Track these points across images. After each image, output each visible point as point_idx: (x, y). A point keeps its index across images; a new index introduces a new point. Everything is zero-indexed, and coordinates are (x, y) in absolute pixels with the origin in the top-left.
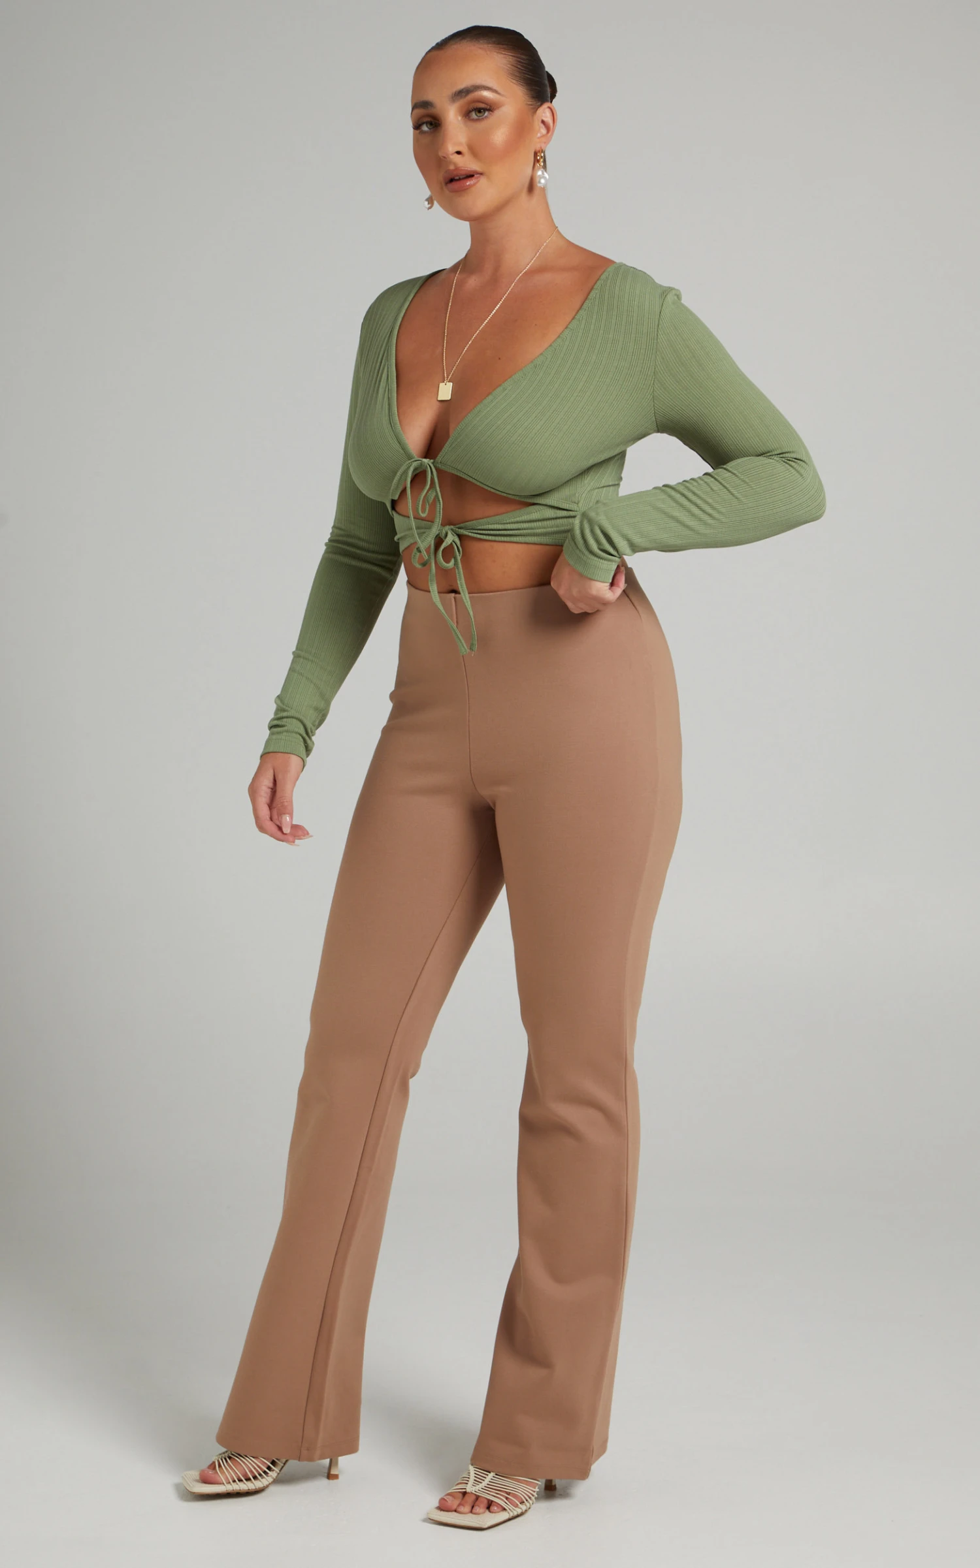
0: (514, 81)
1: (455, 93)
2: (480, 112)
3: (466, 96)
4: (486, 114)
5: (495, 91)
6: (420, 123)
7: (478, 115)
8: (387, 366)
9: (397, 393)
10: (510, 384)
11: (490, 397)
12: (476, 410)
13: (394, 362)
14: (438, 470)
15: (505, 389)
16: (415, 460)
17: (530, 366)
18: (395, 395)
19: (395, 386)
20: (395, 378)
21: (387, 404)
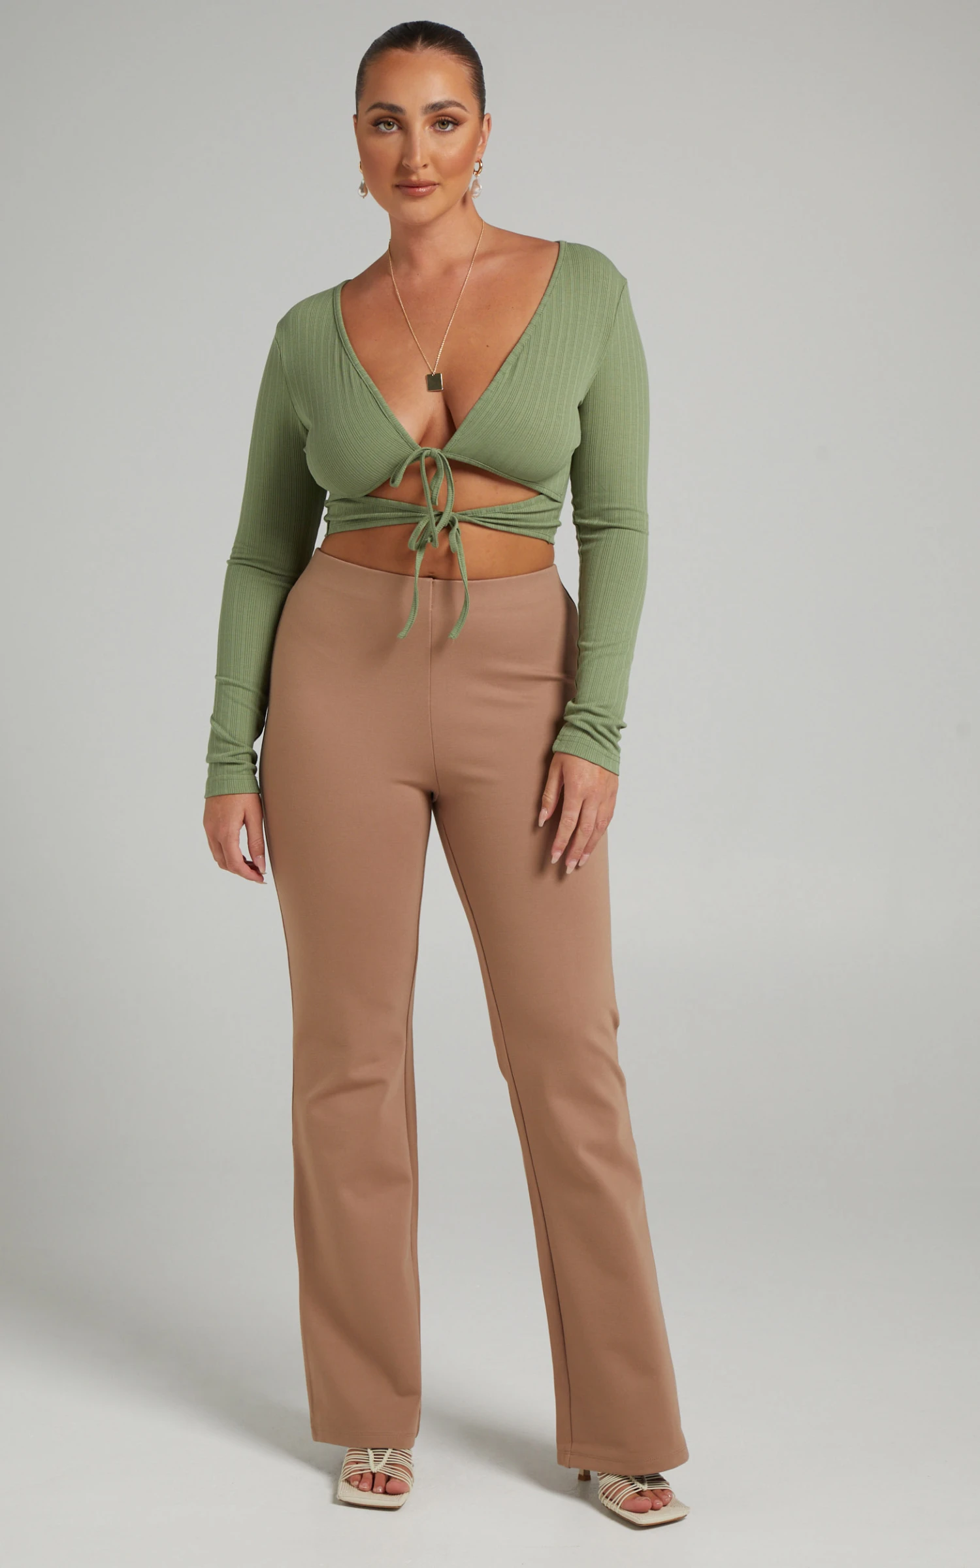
0: (474, 95)
1: (429, 106)
2: (443, 124)
3: (438, 110)
4: (450, 127)
5: (463, 107)
6: (379, 122)
7: (442, 127)
8: (351, 366)
9: (379, 389)
10: (507, 368)
11: (494, 384)
12: (484, 397)
13: (357, 362)
14: (448, 459)
15: (504, 374)
16: (420, 448)
17: (519, 347)
18: (376, 389)
19: (372, 382)
20: (367, 376)
21: (371, 398)
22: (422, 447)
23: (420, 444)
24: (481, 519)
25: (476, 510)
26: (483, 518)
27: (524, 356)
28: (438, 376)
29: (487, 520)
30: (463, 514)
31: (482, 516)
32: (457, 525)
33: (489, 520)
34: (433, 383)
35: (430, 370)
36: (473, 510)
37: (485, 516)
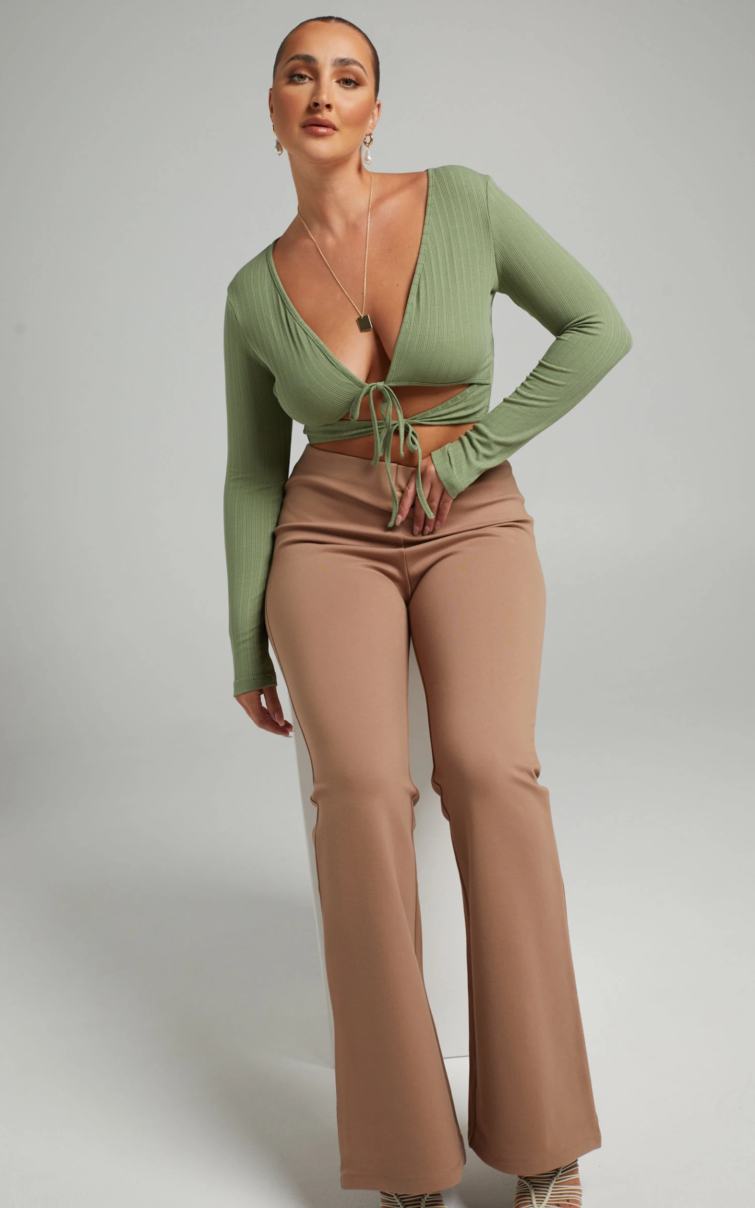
5: (365, 71)
8: (297, 324)
9: (323, 342)
10: (413, 298)
11: (407, 316)
12: (403, 330)
13: (302, 320)
14: (391, 387)
15: (412, 304)
16: (368, 386)
17: (416, 277)
18: (322, 343)
19: (317, 337)
20: (312, 331)
21: (319, 351)
22: (369, 384)
23: (367, 381)
24: (428, 419)
25: (423, 413)
26: (430, 418)
27: (422, 284)
28: (366, 317)
29: (433, 419)
30: (413, 419)
31: (429, 416)
32: (411, 429)
33: (435, 419)
34: (363, 324)
35: (359, 314)
36: (421, 414)
37: (432, 416)
